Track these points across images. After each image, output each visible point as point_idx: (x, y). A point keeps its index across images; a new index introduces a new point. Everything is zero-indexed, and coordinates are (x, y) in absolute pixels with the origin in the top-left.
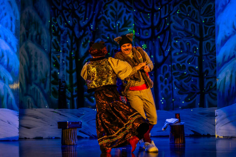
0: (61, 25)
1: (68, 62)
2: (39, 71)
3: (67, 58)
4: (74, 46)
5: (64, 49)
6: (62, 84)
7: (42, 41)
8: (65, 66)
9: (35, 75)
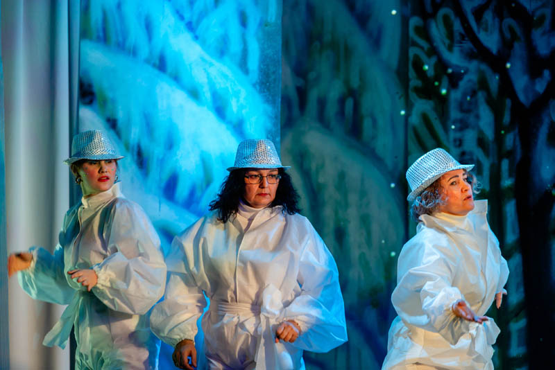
0: (450, 48)
7: (367, 124)
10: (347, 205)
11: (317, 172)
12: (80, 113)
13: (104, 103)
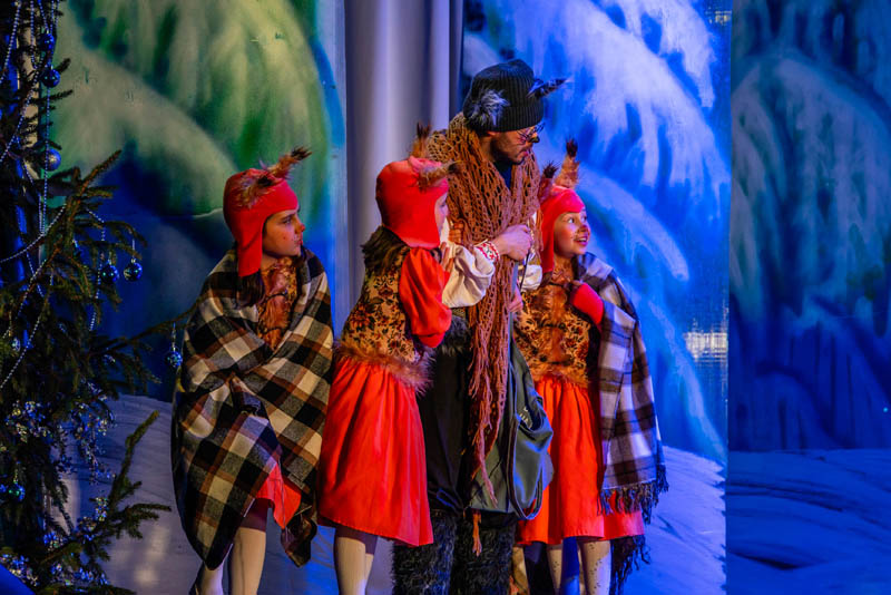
2: (844, 225)
9: (822, 253)
10: (834, 161)
11: (794, 115)
12: (466, 42)
13: (497, 29)
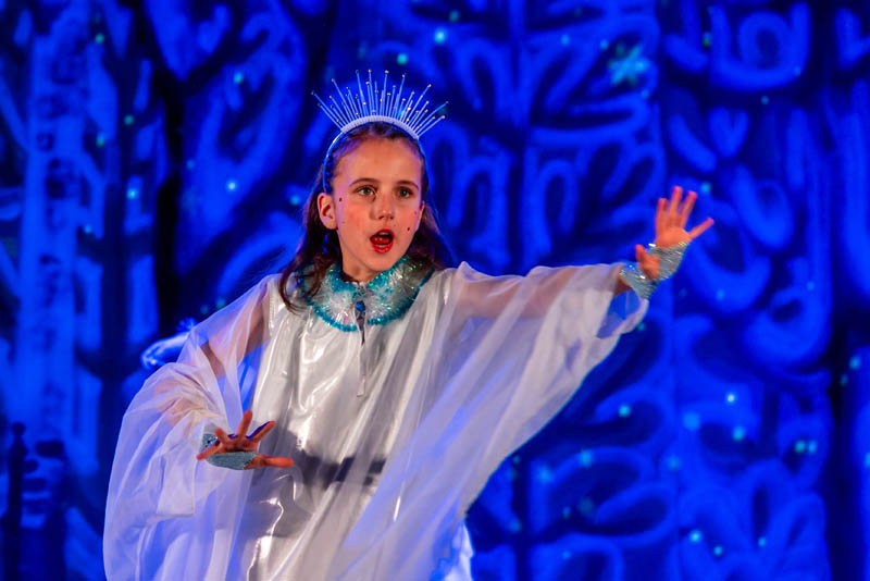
1: (92, 274)
3: (83, 242)
4: (147, 141)
5: (55, 164)
6: (33, 466)
8: (63, 310)
